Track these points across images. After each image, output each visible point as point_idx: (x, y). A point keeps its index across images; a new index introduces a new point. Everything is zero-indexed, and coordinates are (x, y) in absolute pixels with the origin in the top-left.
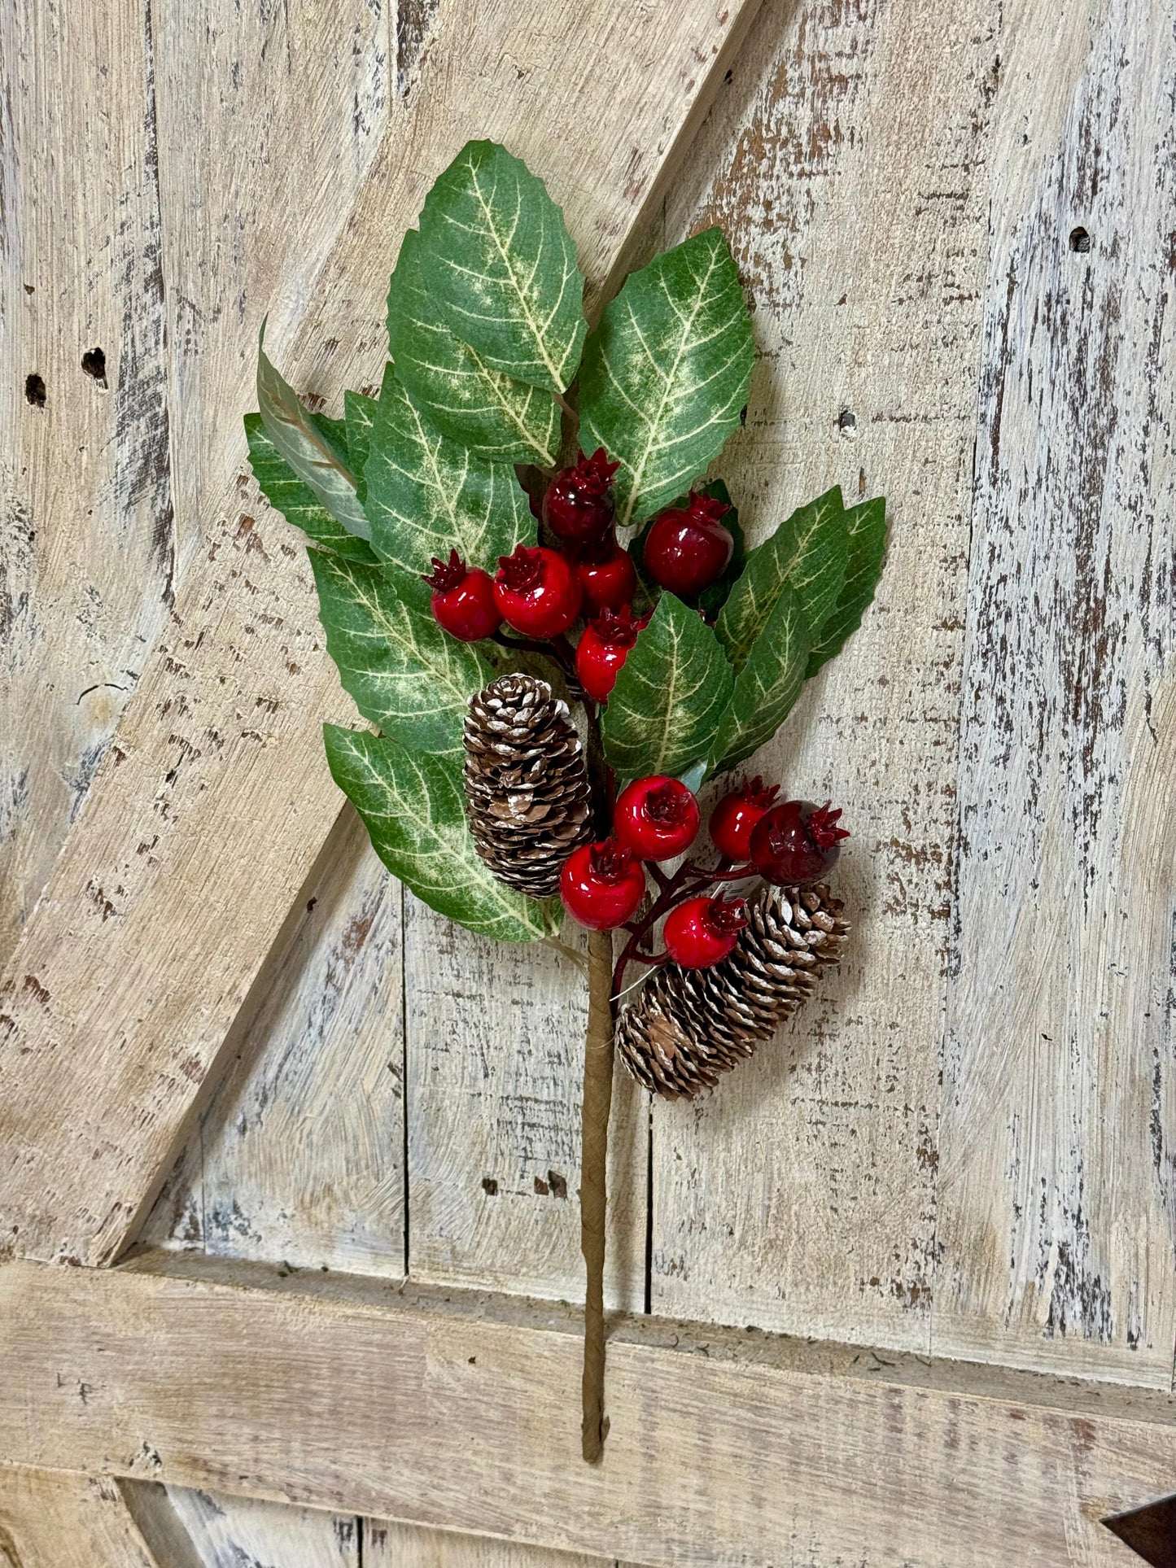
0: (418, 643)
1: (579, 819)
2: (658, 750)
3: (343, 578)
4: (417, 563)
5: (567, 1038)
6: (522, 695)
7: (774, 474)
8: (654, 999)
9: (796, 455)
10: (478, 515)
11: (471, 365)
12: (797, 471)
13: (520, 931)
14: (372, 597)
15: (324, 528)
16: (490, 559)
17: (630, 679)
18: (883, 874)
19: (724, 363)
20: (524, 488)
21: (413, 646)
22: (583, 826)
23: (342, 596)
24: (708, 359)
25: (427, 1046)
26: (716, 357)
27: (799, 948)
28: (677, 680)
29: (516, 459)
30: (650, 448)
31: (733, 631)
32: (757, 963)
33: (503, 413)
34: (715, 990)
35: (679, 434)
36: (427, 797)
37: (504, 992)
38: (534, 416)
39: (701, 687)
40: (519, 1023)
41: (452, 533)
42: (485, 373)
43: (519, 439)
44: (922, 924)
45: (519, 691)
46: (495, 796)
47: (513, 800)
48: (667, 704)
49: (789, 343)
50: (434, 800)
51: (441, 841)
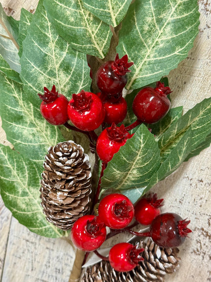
0: (35, 117)
1: (85, 204)
2: (121, 182)
3: (10, 85)
4: (38, 87)
5: (63, 265)
6: (71, 153)
7: (189, 79)
8: (99, 273)
9: (200, 74)
10: (68, 72)
11: (77, 6)
12: (199, 80)
13: (53, 233)
14: (20, 95)
15: (3, 64)
16: (69, 91)
17: (119, 158)
18: (195, 239)
19: (186, 29)
20: (89, 65)
21: (32, 117)
22: (85, 207)
23: (9, 92)
24: (179, 26)
25: (13, 255)
26: (183, 25)
27: (161, 269)
28: (138, 160)
29: (88, 52)
30: (145, 59)
31: (164, 143)
32: (143, 272)
33: (86, 31)
34: (124, 277)
35: (160, 56)
36: (27, 176)
37: (44, 244)
38: (100, 35)
39: (147, 165)
40: (47, 256)
41: (55, 78)
42: (82, 11)
43: (91, 43)
44: (205, 260)
45: (70, 151)
46: (52, 190)
47: (59, 193)
48: (131, 168)
49: (209, 27)
50: (30, 178)
51: (29, 193)
